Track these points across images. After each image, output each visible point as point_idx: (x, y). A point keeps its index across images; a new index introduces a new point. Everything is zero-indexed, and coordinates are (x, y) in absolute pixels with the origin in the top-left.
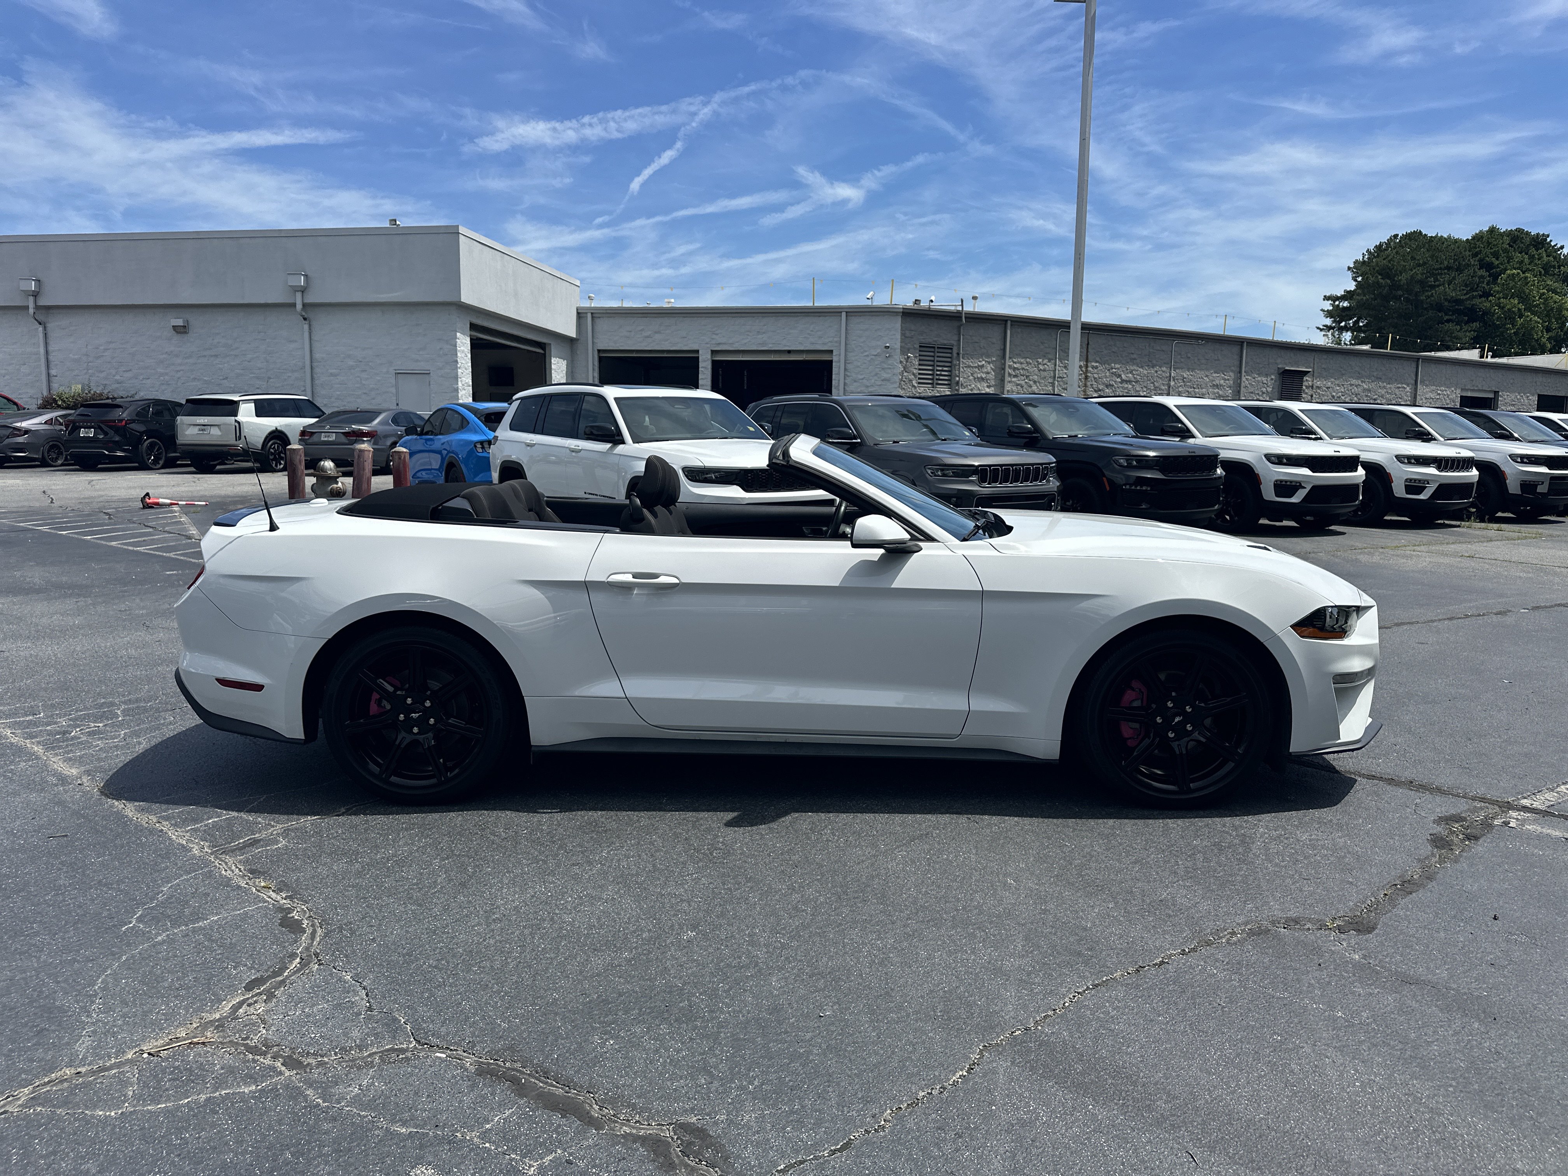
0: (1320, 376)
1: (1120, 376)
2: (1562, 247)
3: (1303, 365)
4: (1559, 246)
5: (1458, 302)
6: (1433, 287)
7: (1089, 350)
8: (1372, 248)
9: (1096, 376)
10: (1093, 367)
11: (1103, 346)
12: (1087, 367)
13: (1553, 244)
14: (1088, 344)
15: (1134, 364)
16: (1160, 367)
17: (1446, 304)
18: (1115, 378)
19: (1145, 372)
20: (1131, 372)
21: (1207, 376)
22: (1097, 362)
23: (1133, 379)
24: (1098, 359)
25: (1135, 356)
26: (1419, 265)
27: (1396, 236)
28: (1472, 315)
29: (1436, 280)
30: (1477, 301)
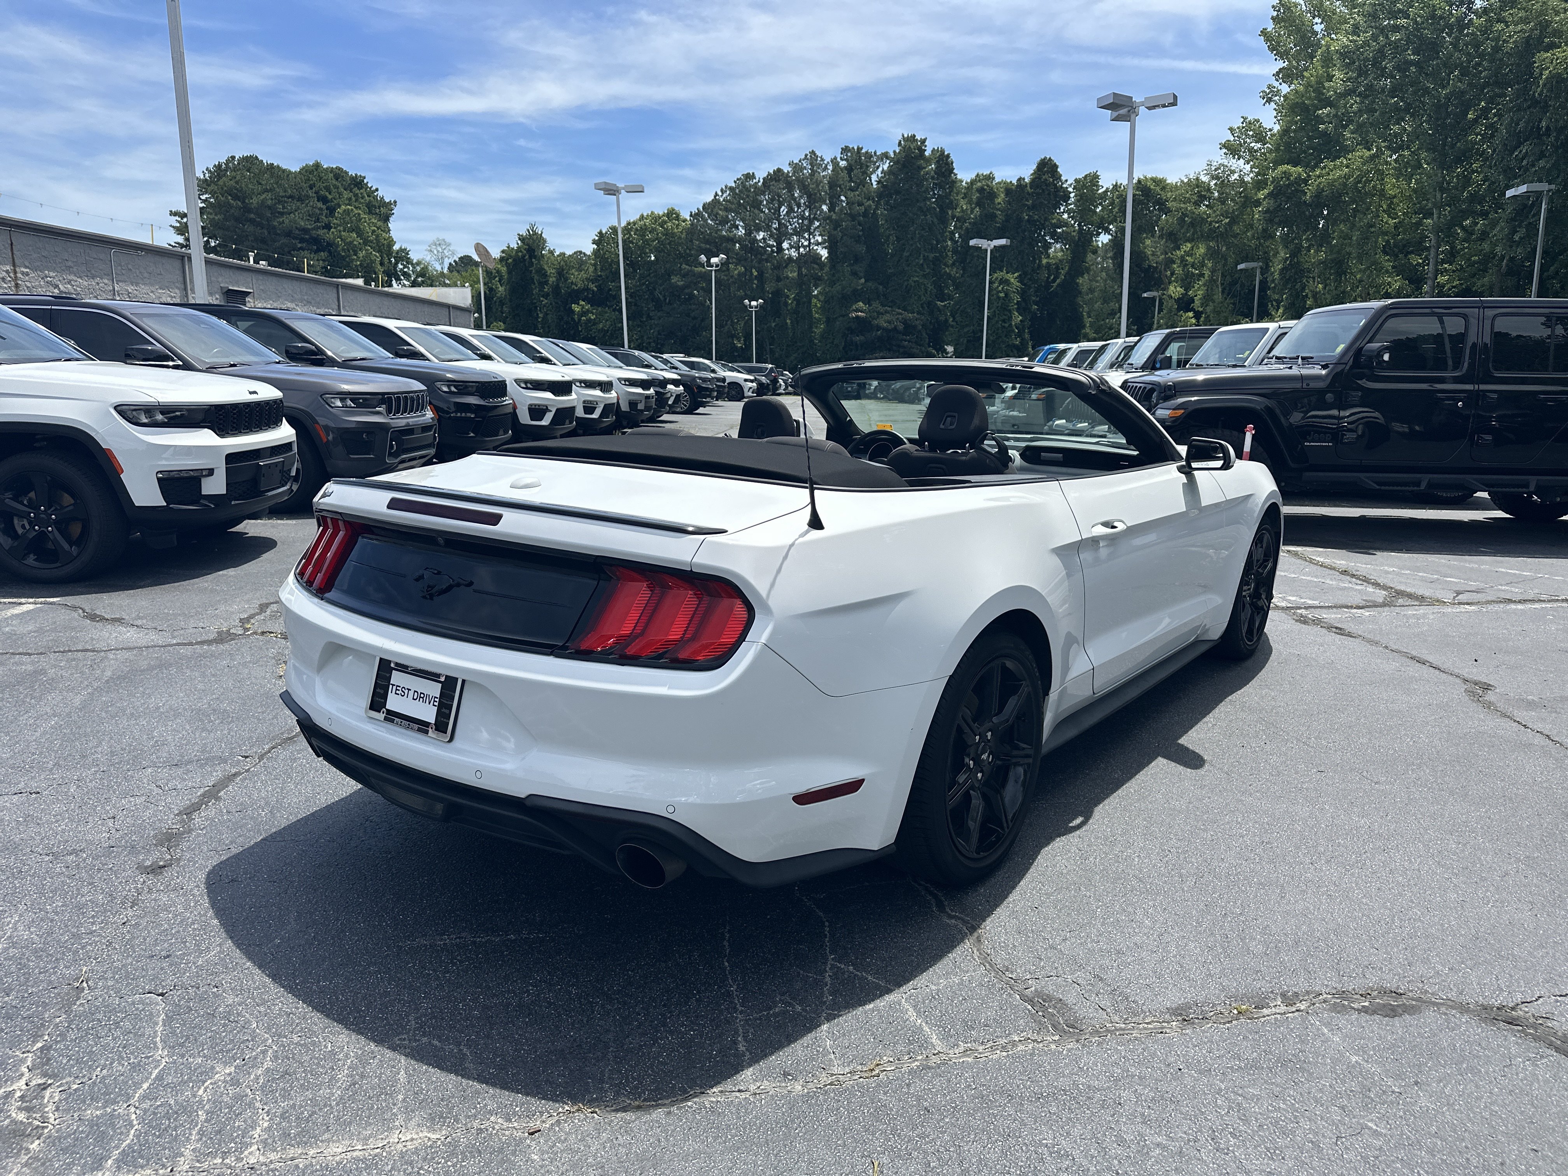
0: (260, 298)
1: (57, 286)
2: (377, 190)
3: (243, 285)
4: (374, 188)
5: (305, 230)
6: (282, 214)
7: (15, 252)
8: (211, 167)
9: (28, 284)
10: (23, 273)
11: (30, 248)
12: (15, 273)
13: (369, 185)
14: (12, 244)
15: (70, 273)
16: (102, 279)
17: (297, 232)
18: (51, 288)
19: (85, 283)
20: (69, 282)
21: (152, 292)
22: (26, 267)
23: (73, 291)
24: (27, 264)
25: (70, 264)
26: (266, 191)
27: (233, 158)
28: (317, 245)
29: (284, 208)
30: (321, 232)
